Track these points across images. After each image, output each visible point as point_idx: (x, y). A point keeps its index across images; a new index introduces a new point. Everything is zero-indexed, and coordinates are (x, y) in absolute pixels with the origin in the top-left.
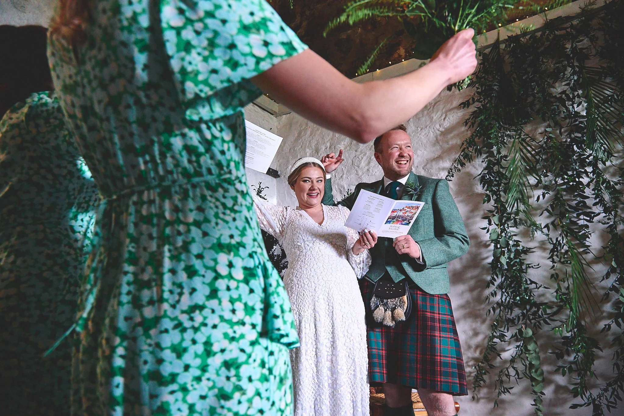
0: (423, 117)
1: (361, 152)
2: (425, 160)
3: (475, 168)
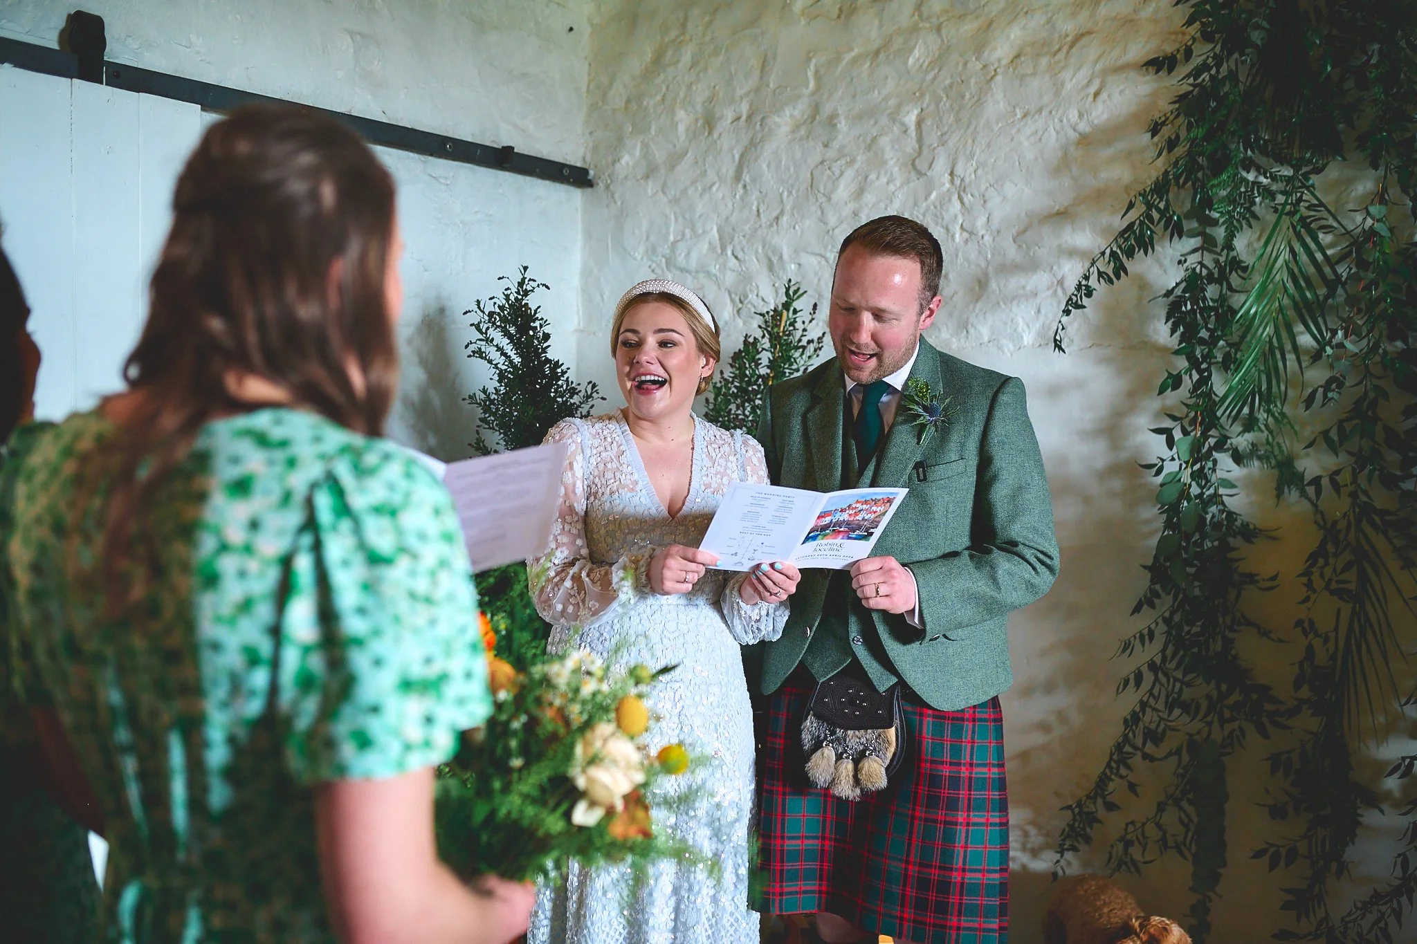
0: (1034, 74)
1: (841, 154)
2: (1023, 215)
3: (1161, 265)
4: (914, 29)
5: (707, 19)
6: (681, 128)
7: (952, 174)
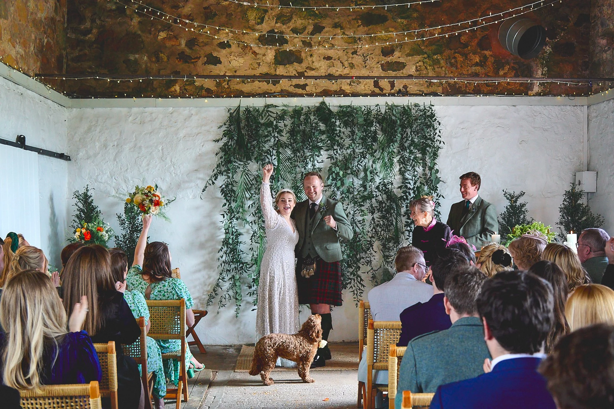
0: (189, 140)
1: (143, 155)
2: (188, 170)
4: (160, 129)
6: (97, 147)
7: (171, 161)
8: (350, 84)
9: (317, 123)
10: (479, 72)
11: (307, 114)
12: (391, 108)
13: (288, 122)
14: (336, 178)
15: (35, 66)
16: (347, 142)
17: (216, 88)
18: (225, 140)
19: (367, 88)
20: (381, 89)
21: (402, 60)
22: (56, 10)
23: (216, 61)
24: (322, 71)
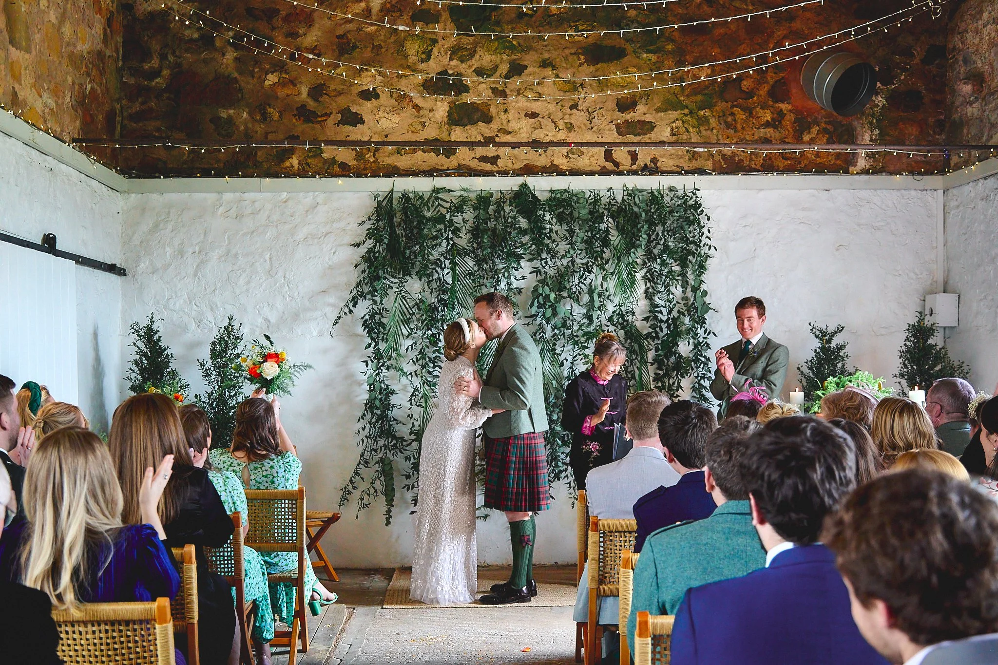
0: (312, 245)
1: (240, 268)
2: (311, 292)
4: (267, 226)
5: (179, 213)
6: (168, 254)
7: (284, 277)
8: (567, 156)
9: (514, 218)
10: (771, 137)
11: (499, 204)
12: (632, 193)
13: (469, 215)
14: (545, 303)
15: (73, 127)
16: (563, 247)
17: (355, 163)
18: (370, 243)
19: (594, 163)
20: (617, 164)
21: (648, 118)
22: (105, 41)
23: (356, 120)
24: (523, 135)
